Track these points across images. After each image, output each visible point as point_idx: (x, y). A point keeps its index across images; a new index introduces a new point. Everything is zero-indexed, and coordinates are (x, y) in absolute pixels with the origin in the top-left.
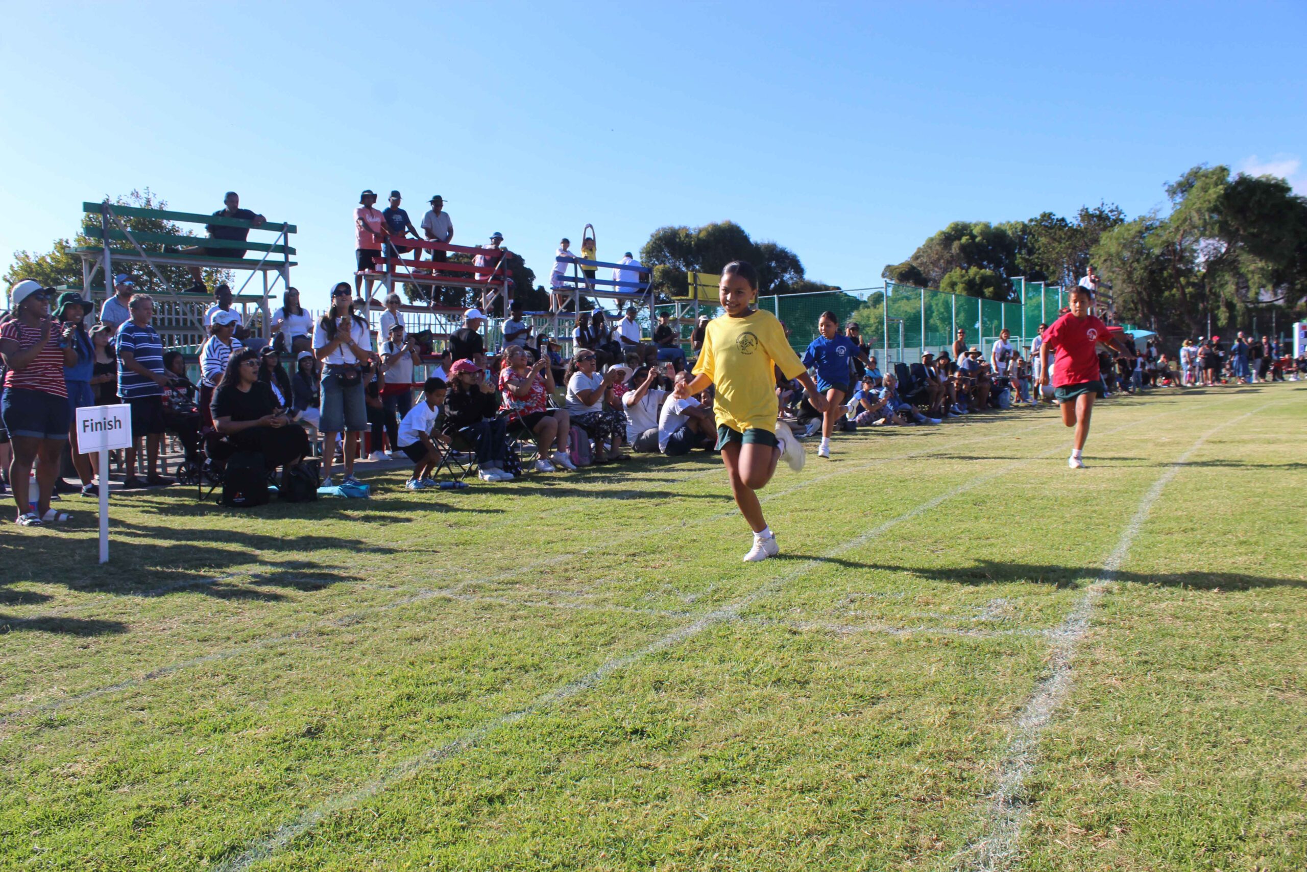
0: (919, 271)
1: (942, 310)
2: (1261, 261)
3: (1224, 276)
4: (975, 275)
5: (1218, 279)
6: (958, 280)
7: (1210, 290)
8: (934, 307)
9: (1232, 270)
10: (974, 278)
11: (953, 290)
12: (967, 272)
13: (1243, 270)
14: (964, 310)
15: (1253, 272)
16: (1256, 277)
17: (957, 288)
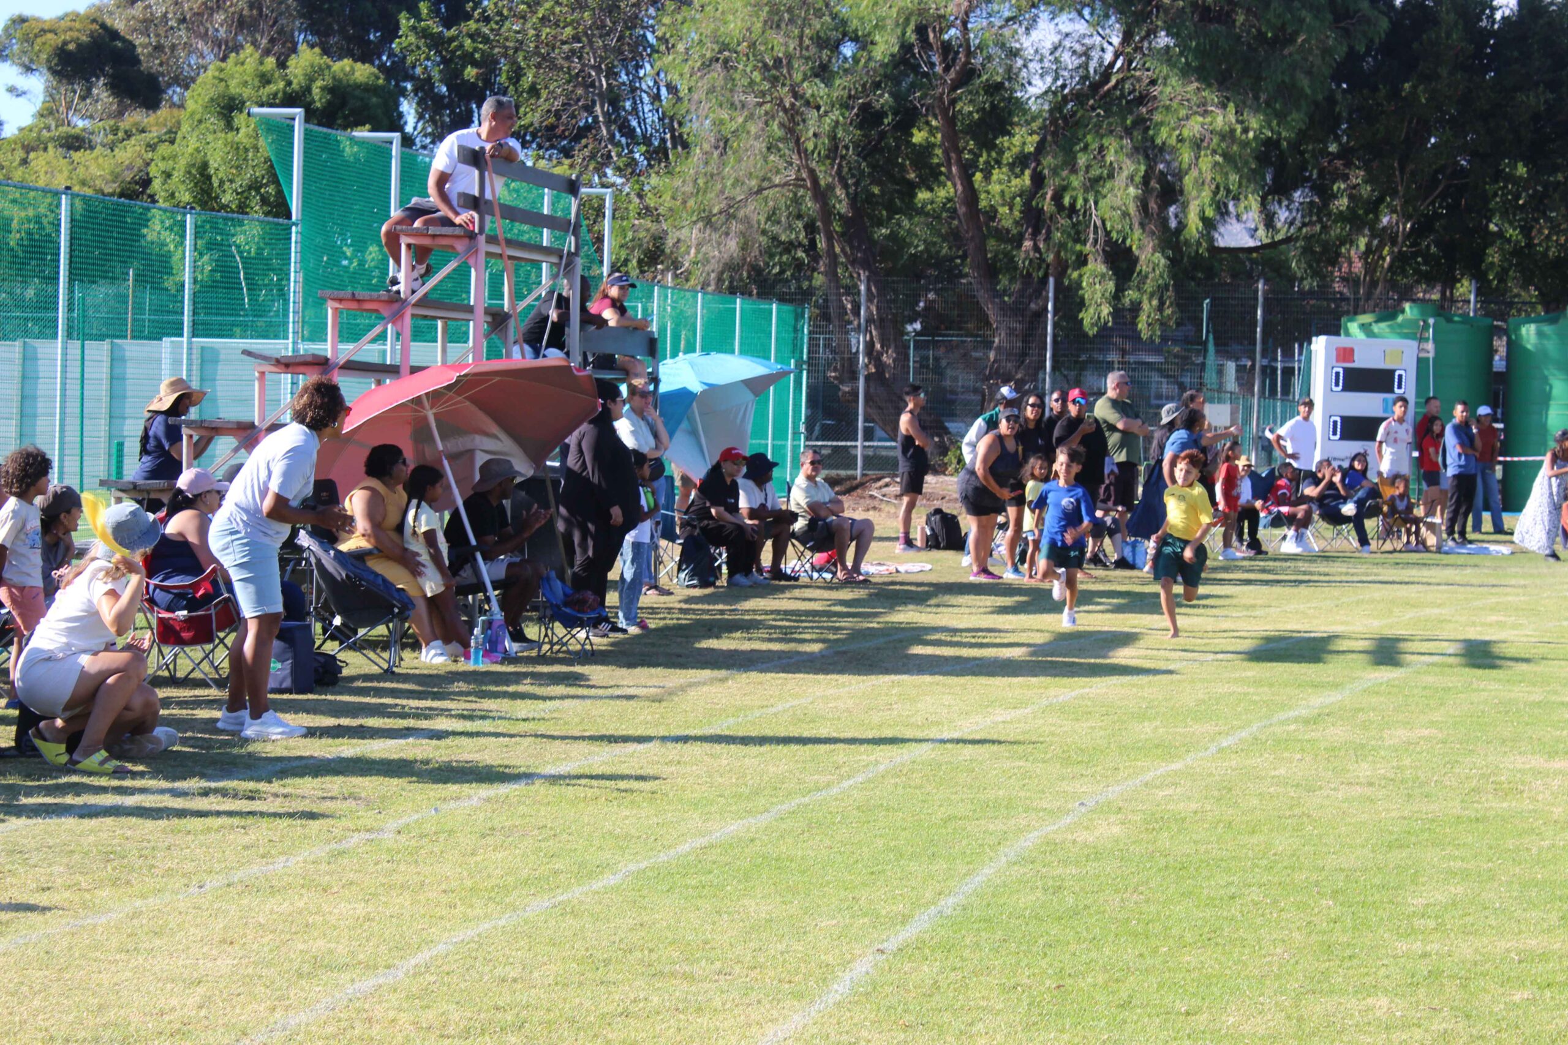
0: (131, 46)
1: (186, 197)
2: (1224, 106)
3: (1101, 149)
4: (311, 80)
5: (1082, 160)
6: (247, 92)
7: (1057, 198)
8: (156, 184)
9: (1128, 132)
10: (308, 89)
11: (229, 126)
12: (282, 65)
13: (1163, 135)
14: (264, 201)
15: (1197, 145)
16: (1206, 163)
17: (240, 119)
